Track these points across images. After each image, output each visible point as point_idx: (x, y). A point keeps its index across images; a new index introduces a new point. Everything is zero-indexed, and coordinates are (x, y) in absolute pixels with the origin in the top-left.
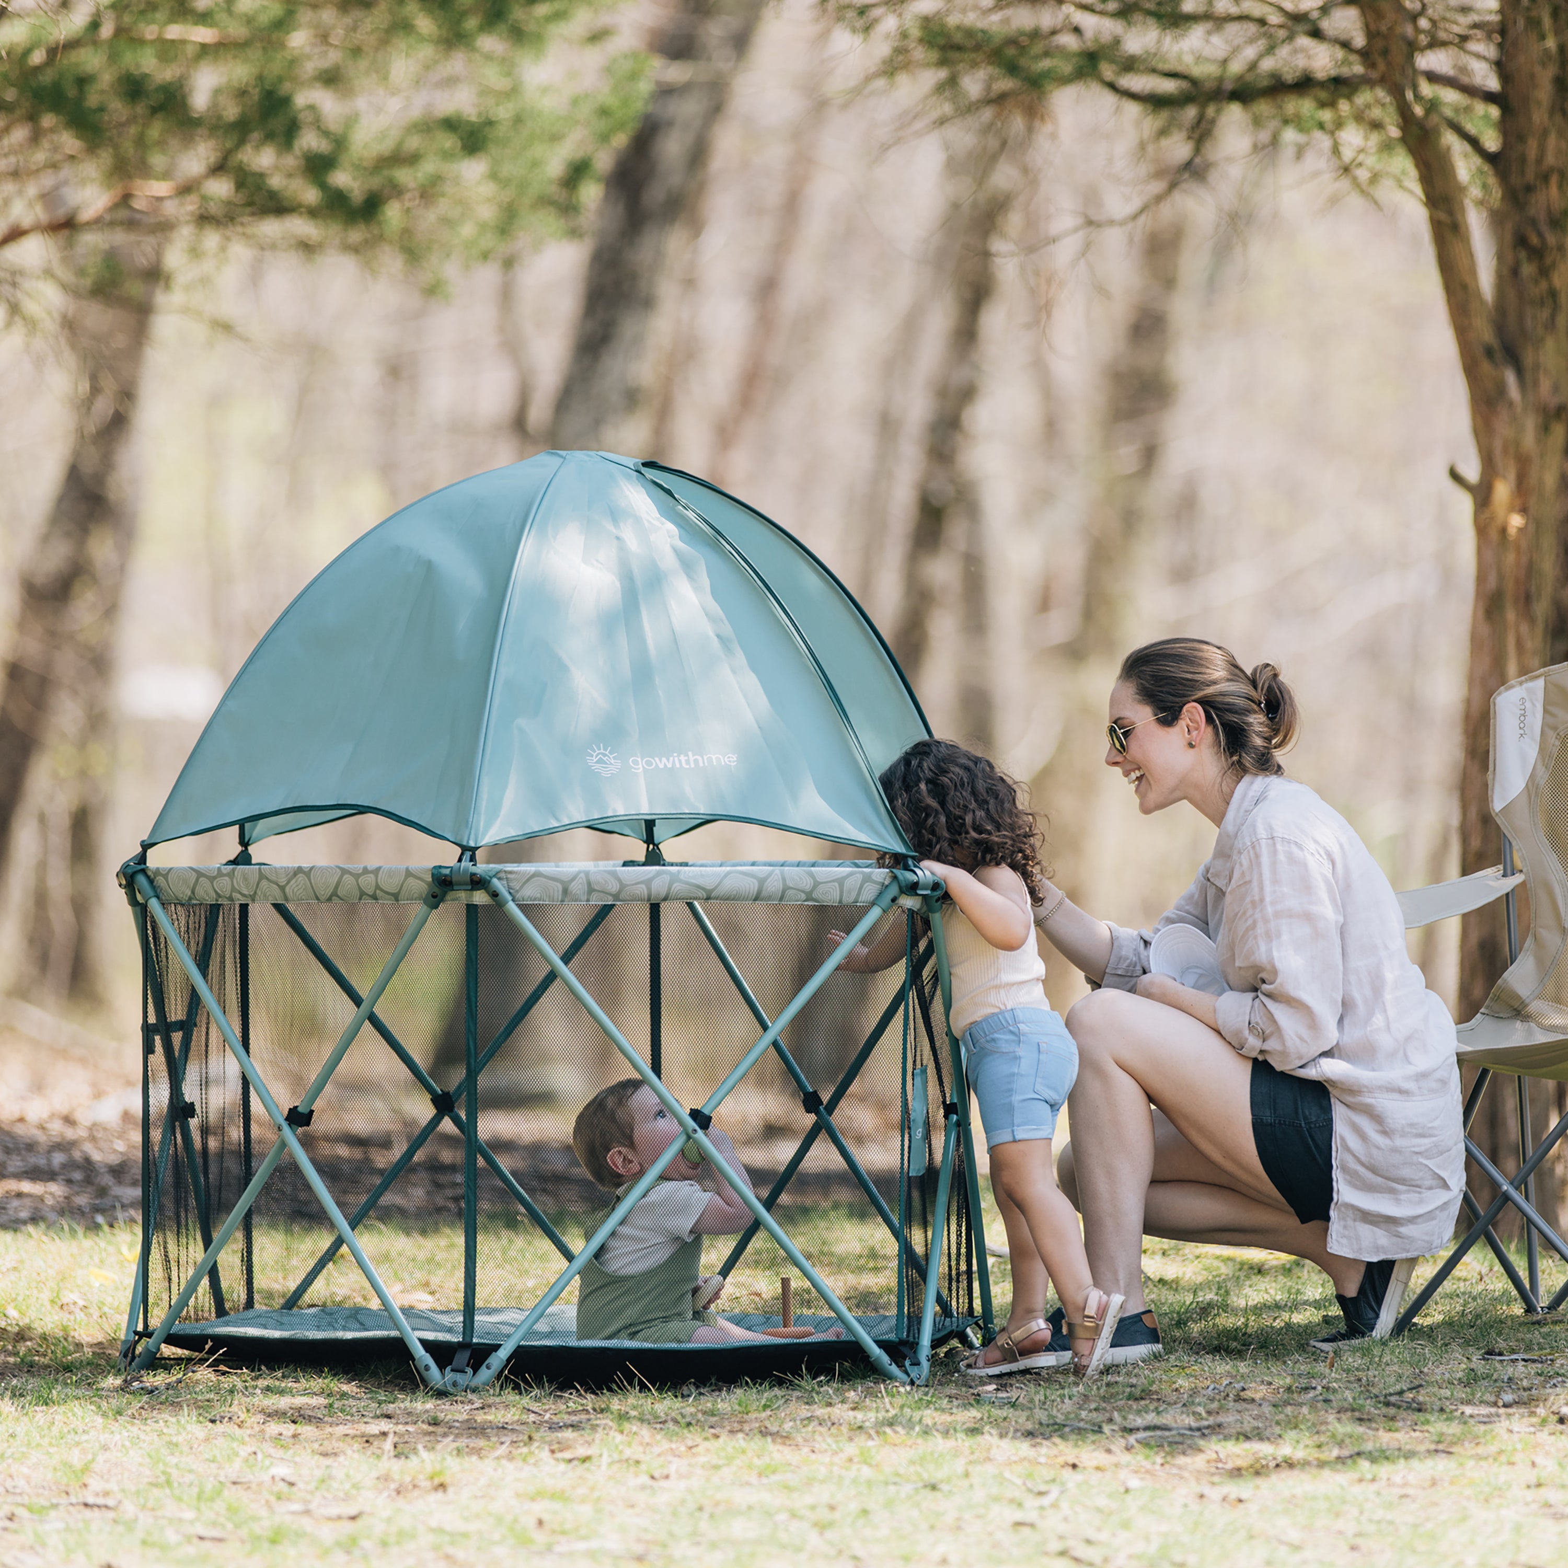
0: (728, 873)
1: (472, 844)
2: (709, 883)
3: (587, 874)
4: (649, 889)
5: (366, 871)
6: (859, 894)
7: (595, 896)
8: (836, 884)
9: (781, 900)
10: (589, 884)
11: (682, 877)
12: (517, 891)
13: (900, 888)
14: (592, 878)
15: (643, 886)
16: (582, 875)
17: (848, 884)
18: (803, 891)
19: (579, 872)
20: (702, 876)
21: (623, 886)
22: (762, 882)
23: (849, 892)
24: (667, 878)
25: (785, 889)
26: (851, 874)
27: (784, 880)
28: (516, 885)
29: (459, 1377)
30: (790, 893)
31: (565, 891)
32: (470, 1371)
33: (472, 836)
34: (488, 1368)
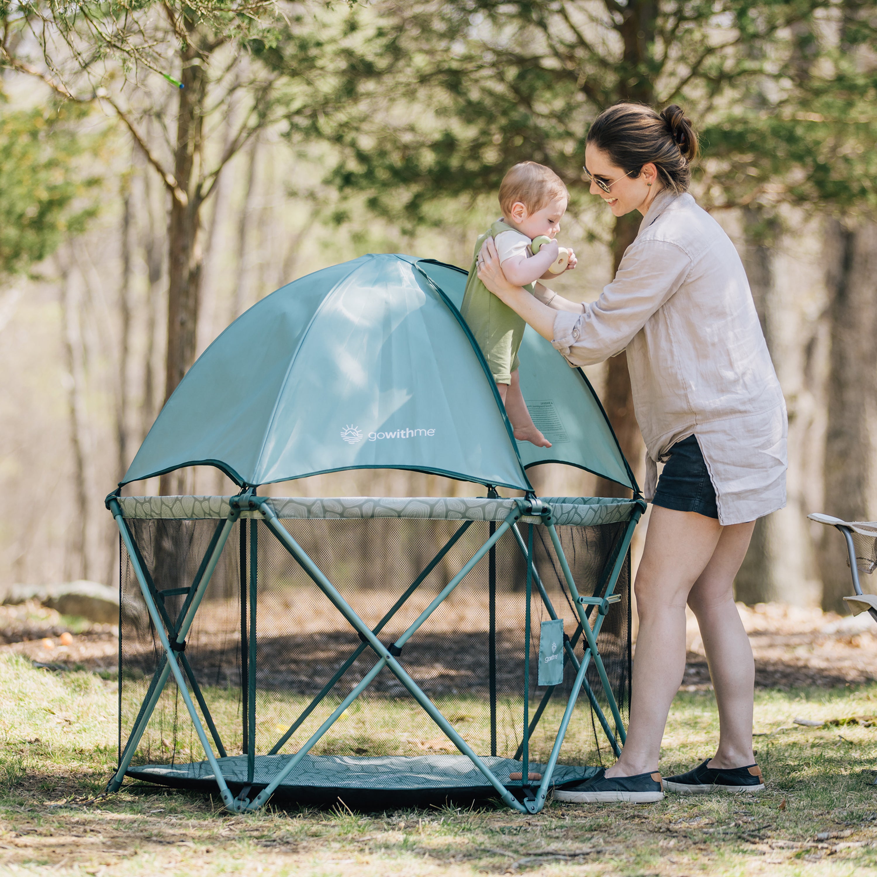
0: (411, 501)
1: (255, 483)
2: (399, 508)
3: (322, 501)
4: (361, 511)
5: (205, 499)
6: (495, 515)
7: (328, 514)
8: (480, 509)
9: (446, 517)
10: (323, 507)
11: (381, 503)
12: (280, 511)
13: (520, 511)
14: (325, 504)
15: (357, 509)
16: (319, 502)
17: (488, 508)
18: (460, 513)
19: (317, 500)
20: (394, 503)
21: (345, 509)
22: (432, 507)
23: (489, 513)
24: (372, 504)
25: (448, 511)
26: (489, 503)
27: (446, 505)
28: (279, 508)
29: (241, 803)
30: (450, 513)
31: (309, 512)
32: (248, 800)
33: (255, 479)
34: (259, 798)
